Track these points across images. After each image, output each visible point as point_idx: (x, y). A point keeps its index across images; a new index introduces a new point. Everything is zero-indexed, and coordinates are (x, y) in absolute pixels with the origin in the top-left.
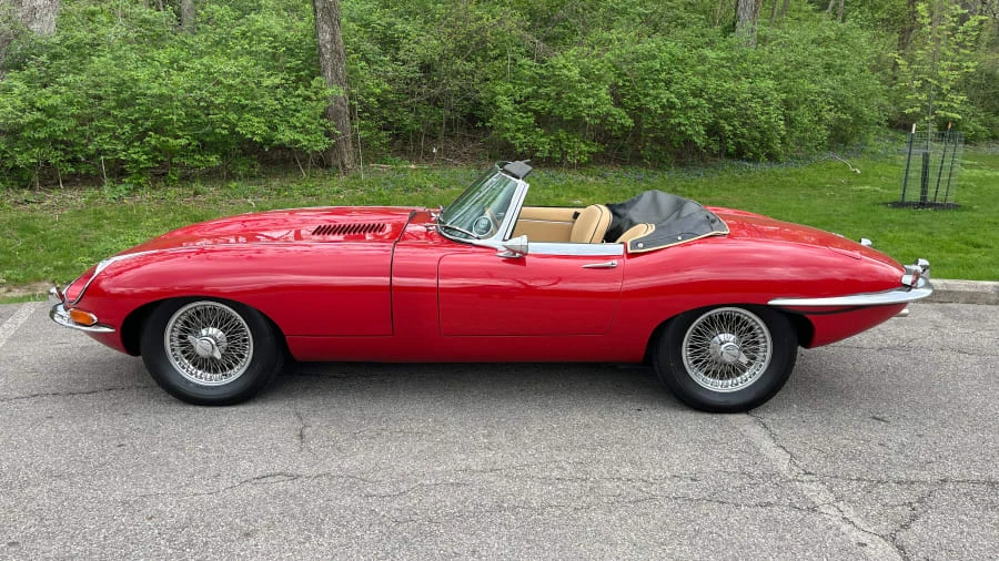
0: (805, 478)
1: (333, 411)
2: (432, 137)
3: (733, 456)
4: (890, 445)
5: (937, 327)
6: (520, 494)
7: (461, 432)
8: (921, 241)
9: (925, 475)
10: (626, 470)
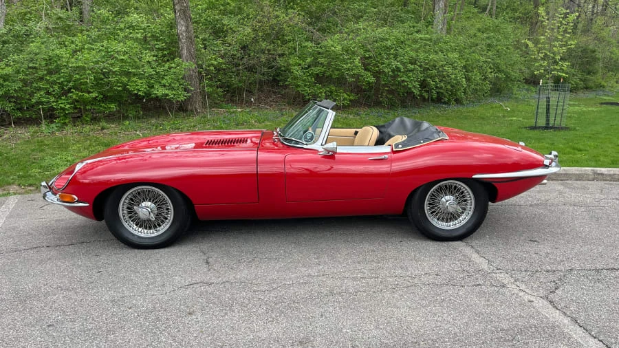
0: (497, 271)
1: (223, 249)
2: (250, 92)
3: (457, 263)
4: (541, 253)
5: (561, 193)
7: (301, 257)
9: (561, 267)
10: (399, 272)
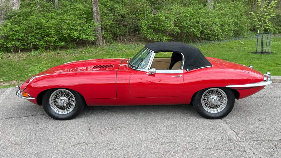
0: (241, 140)
1: (99, 121)
2: (124, 35)
3: (219, 134)
4: (264, 128)
6: (156, 148)
7: (137, 127)
8: (263, 63)
10: (187, 139)
